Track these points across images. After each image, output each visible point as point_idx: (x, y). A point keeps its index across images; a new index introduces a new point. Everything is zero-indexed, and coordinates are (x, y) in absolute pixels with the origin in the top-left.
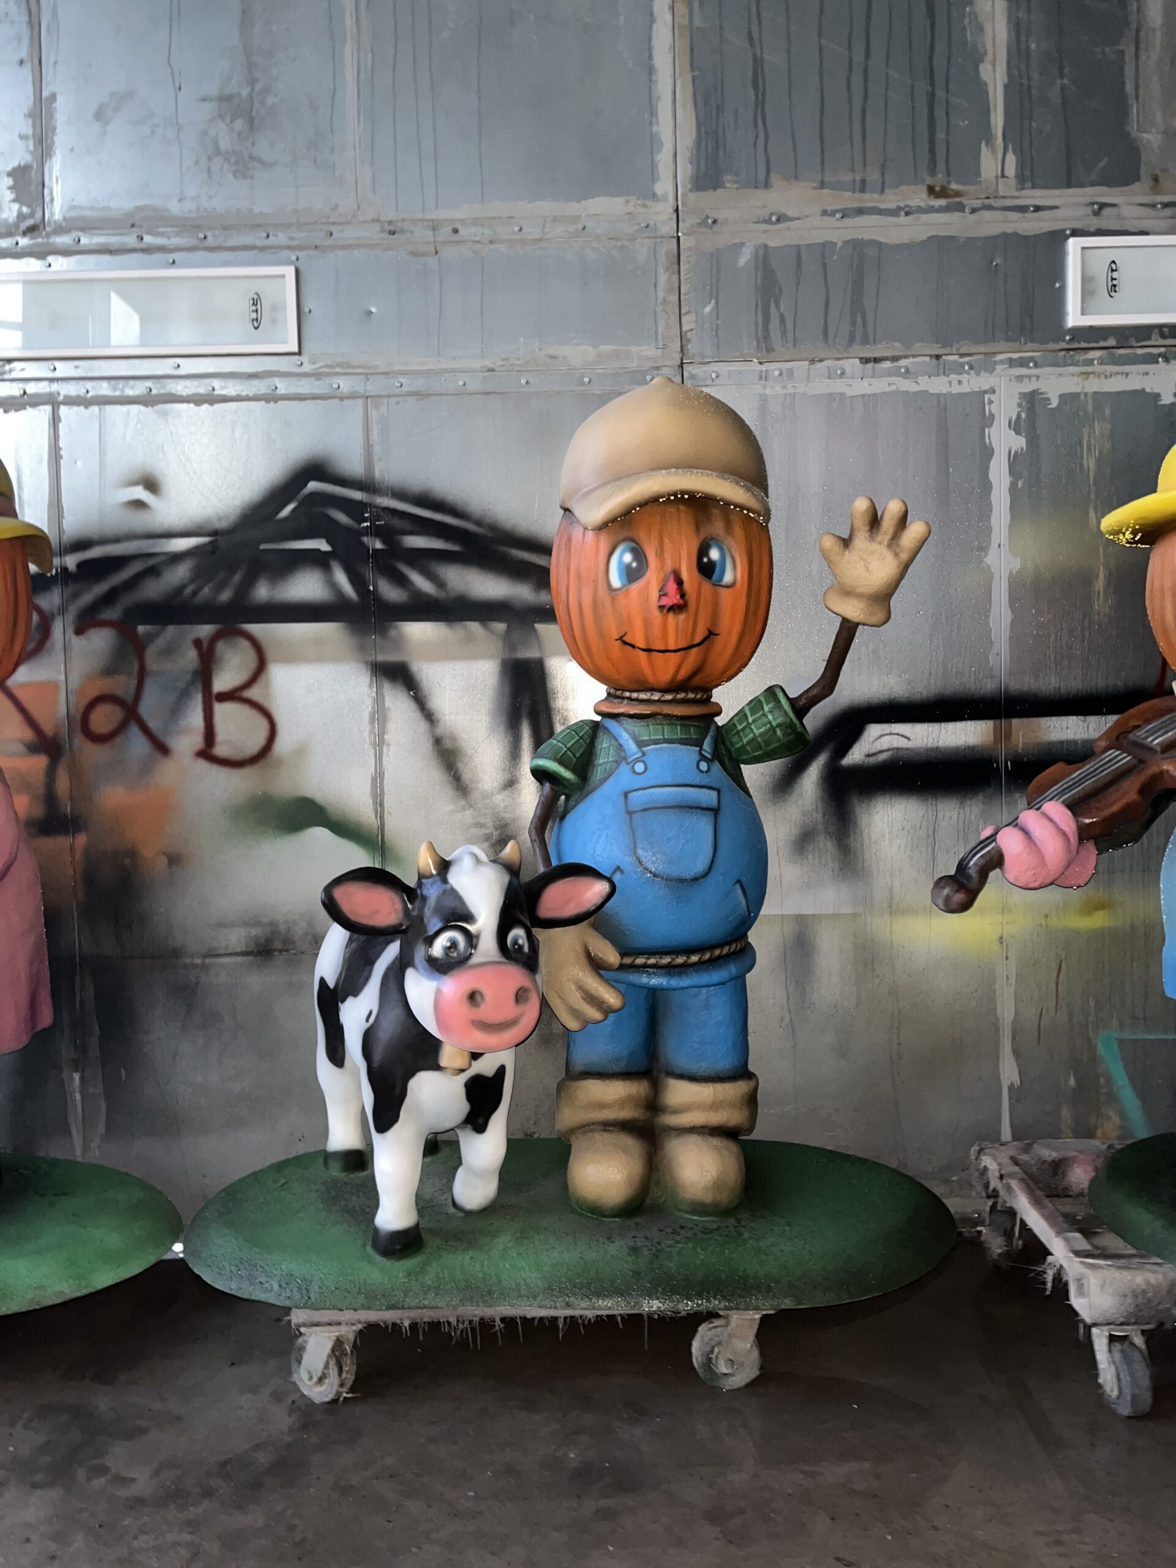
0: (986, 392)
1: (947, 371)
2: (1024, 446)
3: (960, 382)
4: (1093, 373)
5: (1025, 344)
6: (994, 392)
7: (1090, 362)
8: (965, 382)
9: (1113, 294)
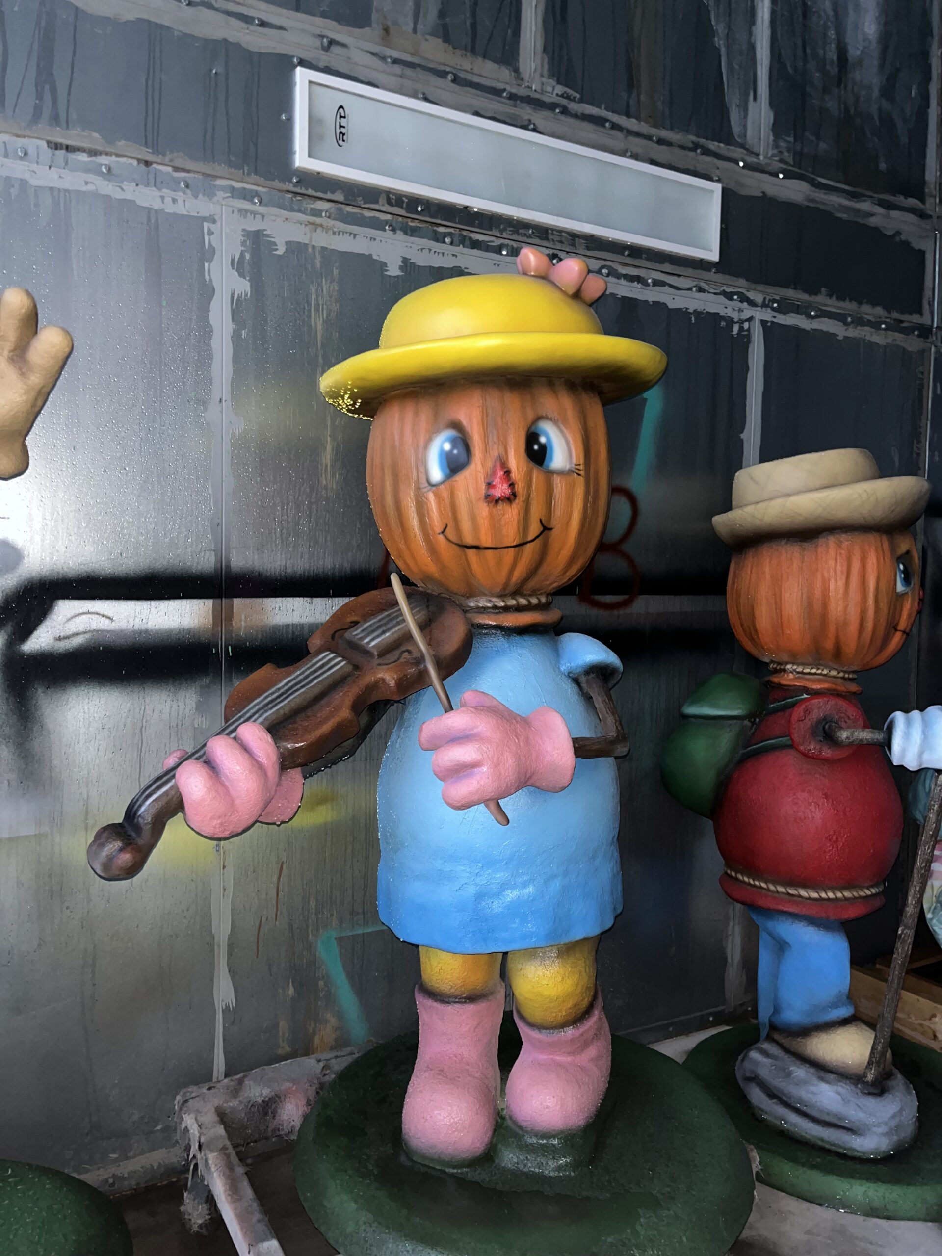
0: (204, 219)
1: (158, 184)
2: (248, 290)
3: (174, 201)
4: (321, 225)
5: (249, 174)
6: (214, 222)
7: (317, 213)
8: (180, 202)
9: (341, 142)
